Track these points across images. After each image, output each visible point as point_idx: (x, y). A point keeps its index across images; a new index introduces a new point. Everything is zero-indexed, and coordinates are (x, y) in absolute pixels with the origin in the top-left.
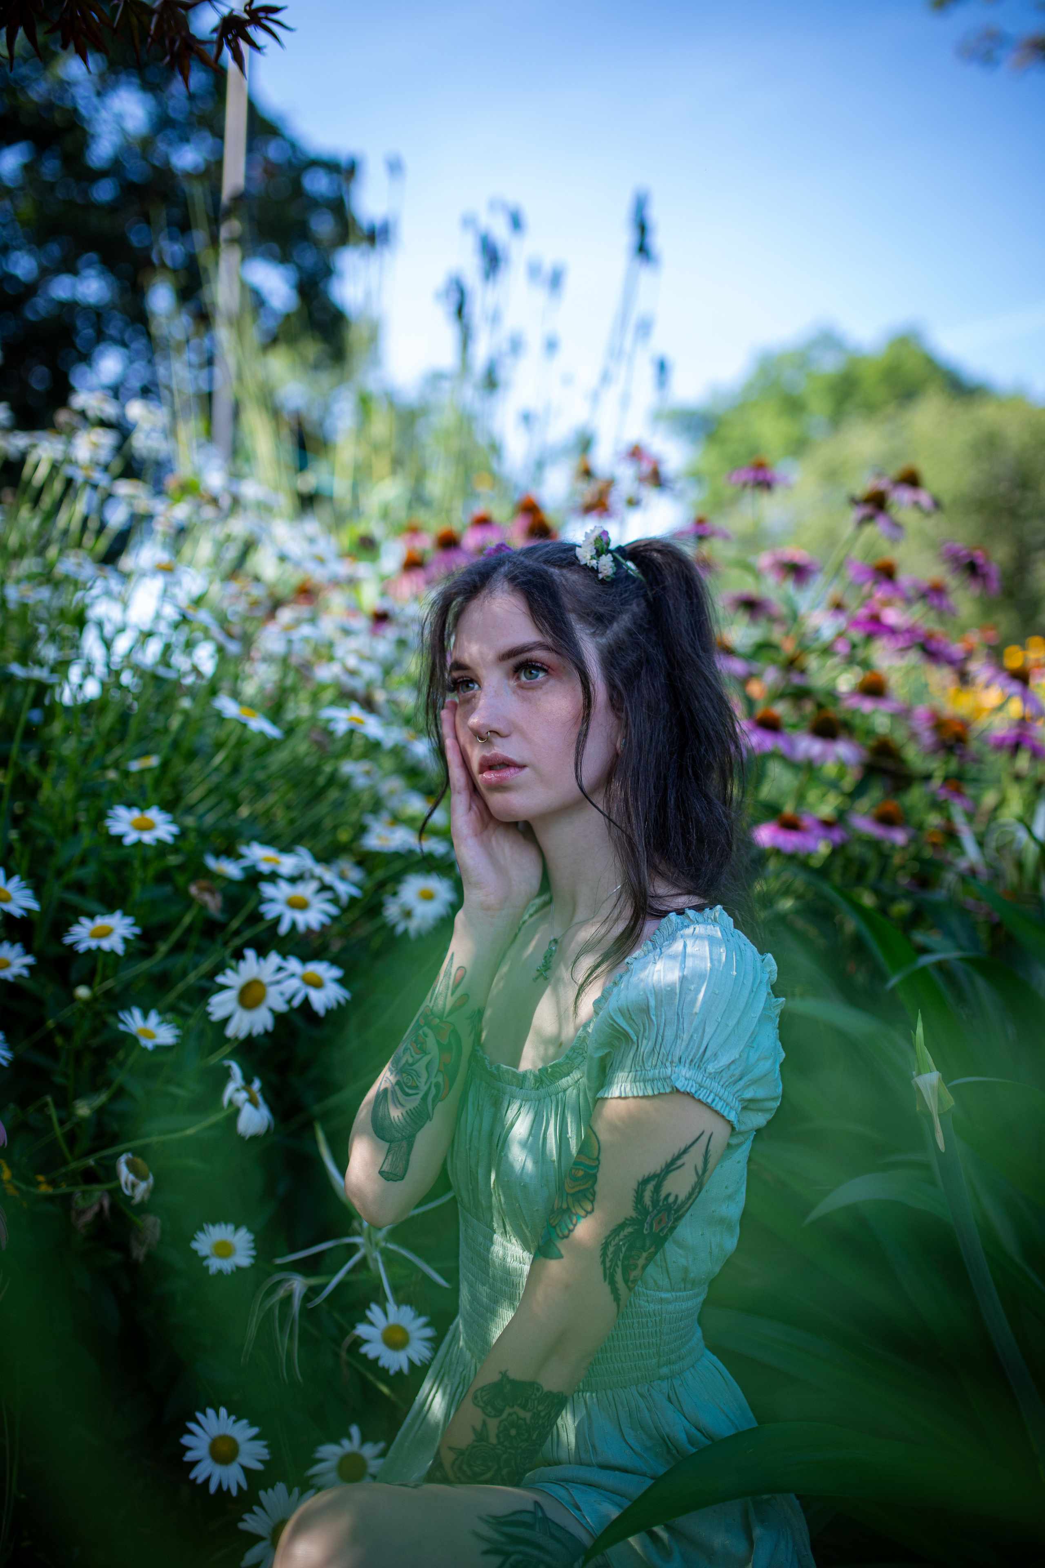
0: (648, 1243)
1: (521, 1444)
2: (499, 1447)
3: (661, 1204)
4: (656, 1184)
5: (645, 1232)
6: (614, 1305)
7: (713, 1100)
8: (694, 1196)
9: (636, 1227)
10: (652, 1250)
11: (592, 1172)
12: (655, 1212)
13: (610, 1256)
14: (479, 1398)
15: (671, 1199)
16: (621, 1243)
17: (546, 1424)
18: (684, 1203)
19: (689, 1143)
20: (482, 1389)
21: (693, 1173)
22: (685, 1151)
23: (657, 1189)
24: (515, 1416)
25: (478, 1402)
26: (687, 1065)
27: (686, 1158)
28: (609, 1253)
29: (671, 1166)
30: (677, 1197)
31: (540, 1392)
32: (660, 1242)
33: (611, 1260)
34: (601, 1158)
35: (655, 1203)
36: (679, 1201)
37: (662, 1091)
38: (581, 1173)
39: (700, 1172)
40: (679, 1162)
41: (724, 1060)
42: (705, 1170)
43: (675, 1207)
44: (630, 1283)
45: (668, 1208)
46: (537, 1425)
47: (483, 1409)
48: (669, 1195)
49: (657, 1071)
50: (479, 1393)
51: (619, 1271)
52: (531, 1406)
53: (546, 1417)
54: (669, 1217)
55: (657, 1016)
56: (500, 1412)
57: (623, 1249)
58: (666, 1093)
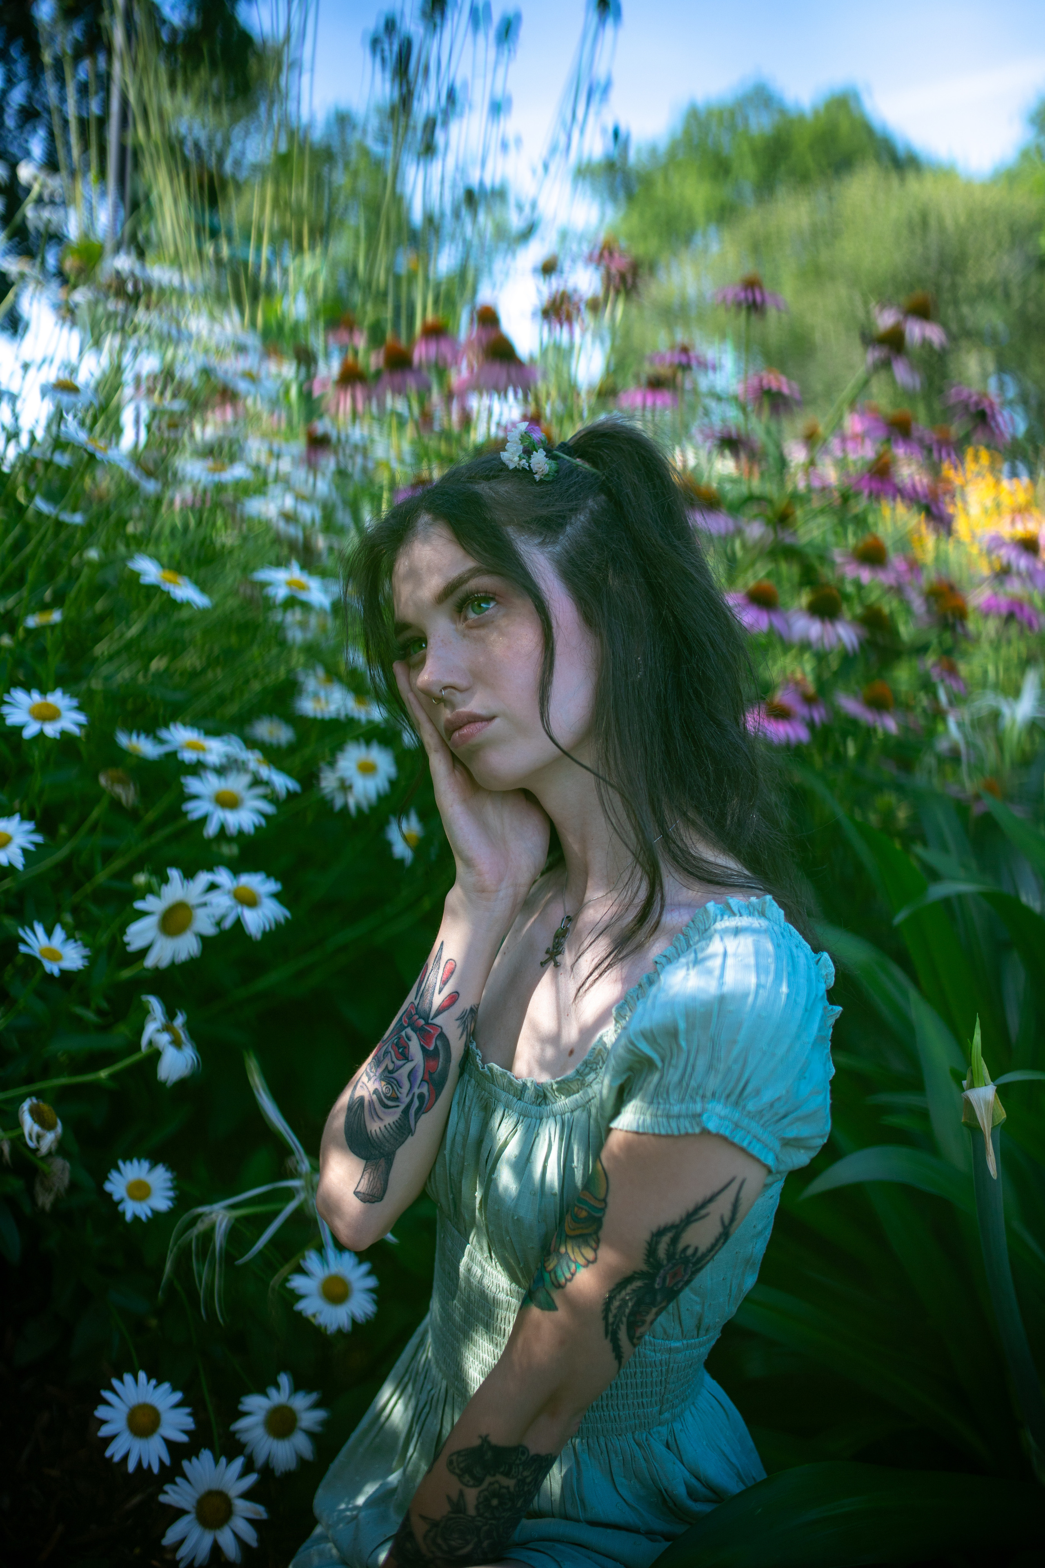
0: (659, 1298)
1: (503, 1514)
2: (479, 1518)
3: (677, 1257)
4: (674, 1235)
5: (657, 1286)
6: (615, 1363)
7: (750, 1143)
8: (717, 1248)
9: (646, 1281)
10: (664, 1304)
11: (598, 1215)
12: (670, 1265)
13: (614, 1312)
14: (456, 1465)
15: (690, 1251)
16: (627, 1298)
17: (532, 1489)
18: (704, 1255)
19: (716, 1189)
20: (461, 1454)
21: (718, 1223)
22: (711, 1199)
23: (674, 1241)
24: (496, 1486)
25: (455, 1469)
26: (722, 1100)
27: (711, 1207)
28: (612, 1308)
29: (692, 1216)
30: (696, 1249)
31: (525, 1456)
32: (672, 1294)
33: (615, 1316)
34: (610, 1200)
35: (670, 1256)
36: (699, 1254)
37: (690, 1131)
38: (584, 1214)
39: (727, 1221)
40: (703, 1212)
41: (767, 1096)
42: (732, 1219)
43: (694, 1260)
44: (635, 1341)
45: (686, 1261)
46: (522, 1493)
47: (460, 1477)
48: (687, 1247)
49: (684, 1107)
50: (454, 1458)
51: (623, 1328)
52: (516, 1472)
53: (533, 1483)
54: (685, 1270)
55: (687, 1041)
56: (480, 1481)
57: (630, 1304)
58: (694, 1135)
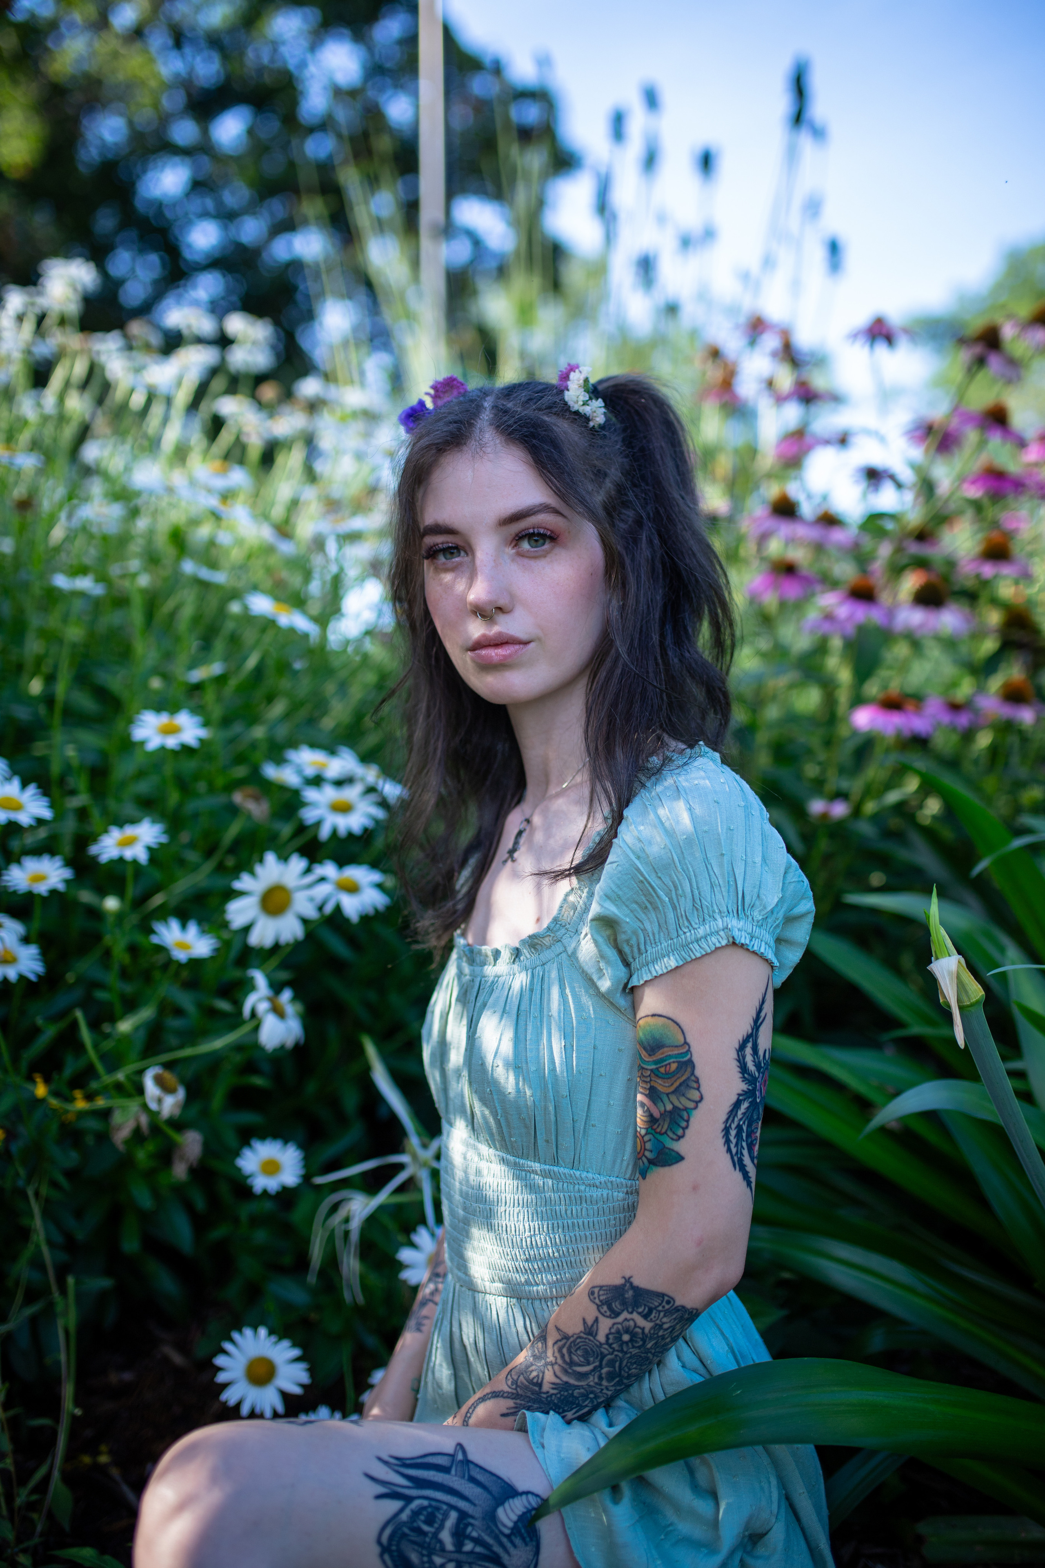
1: (631, 1350)
3: (763, 1063)
4: (753, 1045)
5: (757, 1100)
6: (748, 1191)
9: (750, 1100)
13: (734, 1141)
14: (596, 1295)
16: (741, 1123)
17: (667, 1336)
20: (601, 1287)
23: (754, 1049)
25: (595, 1298)
28: (732, 1138)
31: (671, 1305)
33: (737, 1145)
35: (758, 1066)
46: (656, 1336)
47: (598, 1306)
50: (596, 1290)
51: (745, 1152)
52: (655, 1317)
53: (669, 1331)
56: (616, 1314)
57: (743, 1127)
